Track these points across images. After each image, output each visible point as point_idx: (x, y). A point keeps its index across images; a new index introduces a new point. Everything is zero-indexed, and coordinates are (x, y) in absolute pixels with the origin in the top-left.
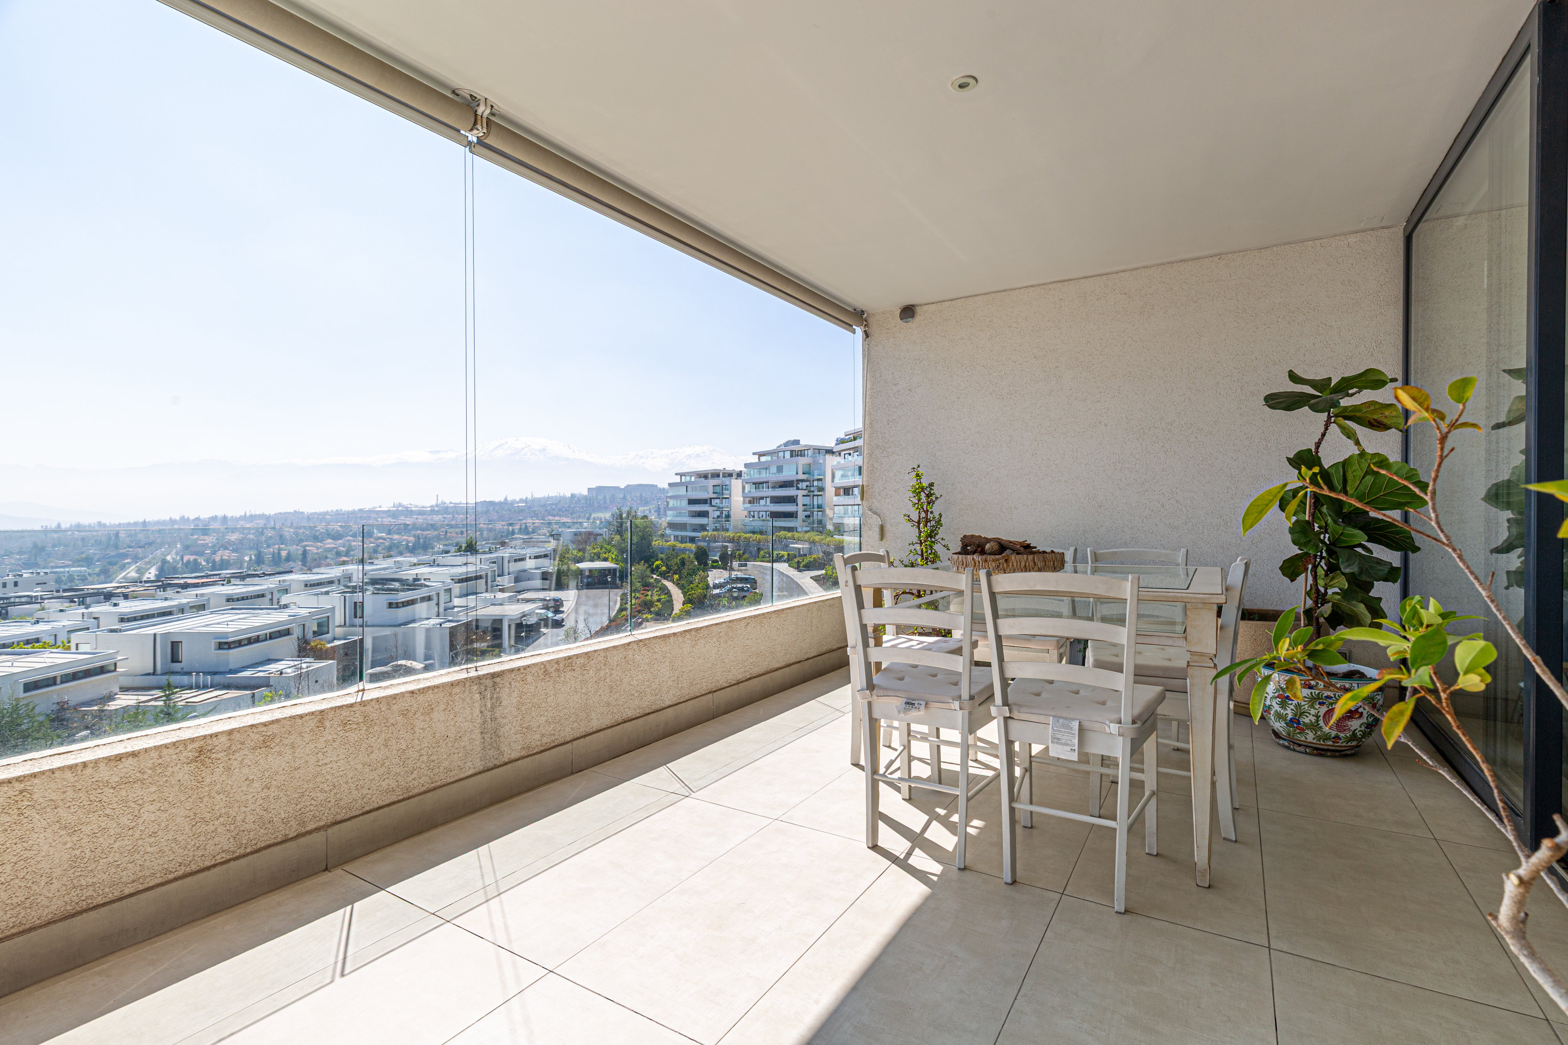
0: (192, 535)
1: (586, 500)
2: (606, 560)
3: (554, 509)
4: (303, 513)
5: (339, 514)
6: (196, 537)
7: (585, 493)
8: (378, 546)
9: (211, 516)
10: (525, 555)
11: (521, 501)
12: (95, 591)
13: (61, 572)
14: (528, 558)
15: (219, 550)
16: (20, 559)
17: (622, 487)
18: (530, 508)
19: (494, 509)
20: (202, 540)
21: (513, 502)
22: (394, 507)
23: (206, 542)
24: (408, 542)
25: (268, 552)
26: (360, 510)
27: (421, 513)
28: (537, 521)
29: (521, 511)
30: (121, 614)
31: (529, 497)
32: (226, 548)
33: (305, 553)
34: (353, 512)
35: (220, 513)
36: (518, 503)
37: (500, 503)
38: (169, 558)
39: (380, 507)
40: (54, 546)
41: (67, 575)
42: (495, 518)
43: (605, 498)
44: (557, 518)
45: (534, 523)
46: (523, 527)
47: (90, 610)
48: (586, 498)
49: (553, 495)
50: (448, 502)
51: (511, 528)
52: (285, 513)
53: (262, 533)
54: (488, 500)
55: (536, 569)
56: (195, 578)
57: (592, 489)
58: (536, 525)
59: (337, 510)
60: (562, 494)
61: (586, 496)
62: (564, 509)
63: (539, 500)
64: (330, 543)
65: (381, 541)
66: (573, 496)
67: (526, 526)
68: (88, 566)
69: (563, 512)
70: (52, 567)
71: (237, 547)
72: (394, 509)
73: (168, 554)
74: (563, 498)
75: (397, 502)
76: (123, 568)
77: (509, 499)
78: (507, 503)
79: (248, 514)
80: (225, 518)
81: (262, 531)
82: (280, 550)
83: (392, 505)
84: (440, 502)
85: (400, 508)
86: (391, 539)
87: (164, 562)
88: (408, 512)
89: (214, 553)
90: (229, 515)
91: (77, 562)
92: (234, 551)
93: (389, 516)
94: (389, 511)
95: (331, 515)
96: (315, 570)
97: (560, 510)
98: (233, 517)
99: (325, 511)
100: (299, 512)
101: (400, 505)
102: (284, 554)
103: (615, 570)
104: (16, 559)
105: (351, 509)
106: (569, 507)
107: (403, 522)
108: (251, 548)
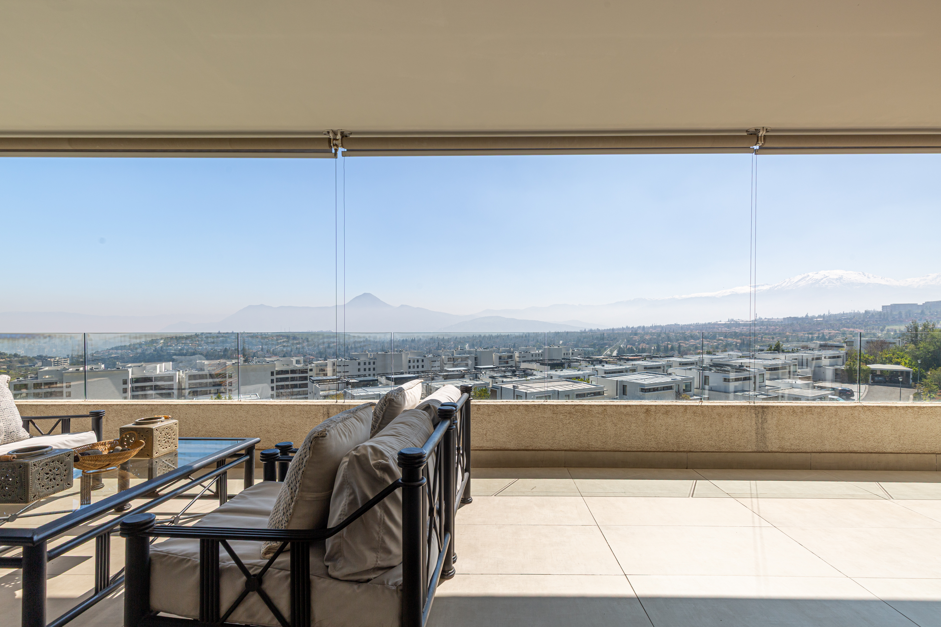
0: (630, 335)
1: (880, 315)
2: (898, 363)
3: (848, 323)
4: (679, 325)
5: (698, 326)
6: (632, 336)
7: (880, 309)
8: (719, 345)
9: (638, 326)
10: (821, 355)
11: (820, 316)
12: (596, 359)
13: (586, 350)
14: (823, 358)
15: (641, 343)
16: (574, 344)
17: (920, 303)
18: (827, 321)
19: (797, 323)
20: (634, 338)
21: (813, 317)
22: (729, 321)
23: (636, 339)
24: (737, 343)
25: (663, 345)
26: (709, 323)
27: (745, 325)
28: (833, 331)
29: (819, 324)
30: (605, 370)
31: (827, 313)
32: (644, 343)
33: (680, 346)
34: (705, 324)
35: (642, 325)
36: (817, 318)
37: (802, 318)
38: (622, 346)
39: (720, 321)
40: (584, 339)
41: (587, 351)
42: (798, 329)
43: (900, 313)
44: (851, 329)
45: (830, 333)
46: (820, 335)
47: (595, 367)
48: (880, 313)
49: (848, 312)
50: (763, 318)
51: (810, 336)
52: (670, 325)
53: (660, 336)
54: (792, 316)
55: (830, 366)
56: (632, 356)
57: (887, 306)
58: (832, 334)
59: (696, 323)
60: (856, 311)
61: (880, 312)
62: (858, 323)
63: (835, 315)
64: (692, 342)
65: (721, 341)
66: (867, 312)
67: (823, 335)
68: (594, 348)
69: (857, 325)
70: (583, 348)
71: (649, 342)
72: (729, 323)
73: (621, 344)
74: (858, 314)
75: (730, 318)
76: (605, 350)
77: (810, 315)
78: (808, 319)
79: (654, 326)
80: (644, 327)
81: (660, 334)
82: (668, 344)
83: (728, 320)
84: (758, 318)
85: (732, 322)
86: (726, 340)
87: (620, 348)
88: (737, 324)
89: (639, 344)
90: (646, 326)
91: (590, 346)
92: (648, 344)
93: (726, 327)
94: (725, 324)
95: (693, 326)
96: (685, 356)
97: (854, 323)
98: (647, 327)
99: (690, 324)
100: (677, 324)
101: (732, 320)
102: (670, 346)
103: (908, 373)
104: (572, 344)
105: (704, 323)
106: (863, 321)
107: (734, 330)
108: (655, 343)
